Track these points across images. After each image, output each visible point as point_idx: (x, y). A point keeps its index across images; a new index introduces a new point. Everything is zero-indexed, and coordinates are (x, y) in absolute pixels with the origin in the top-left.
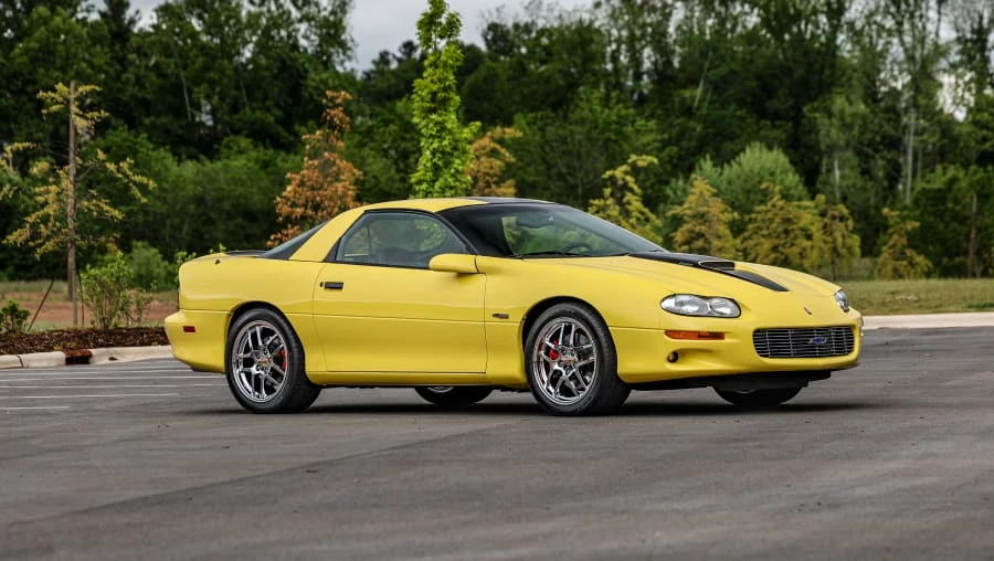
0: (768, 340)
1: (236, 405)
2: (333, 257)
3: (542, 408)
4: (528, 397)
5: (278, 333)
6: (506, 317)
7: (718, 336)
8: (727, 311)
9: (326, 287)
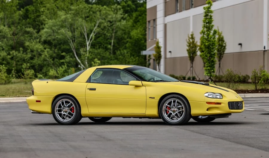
0: (230, 105)
1: (55, 122)
2: (89, 81)
3: (166, 123)
4: (161, 120)
5: (71, 102)
6: (154, 98)
7: (219, 104)
9: (90, 90)
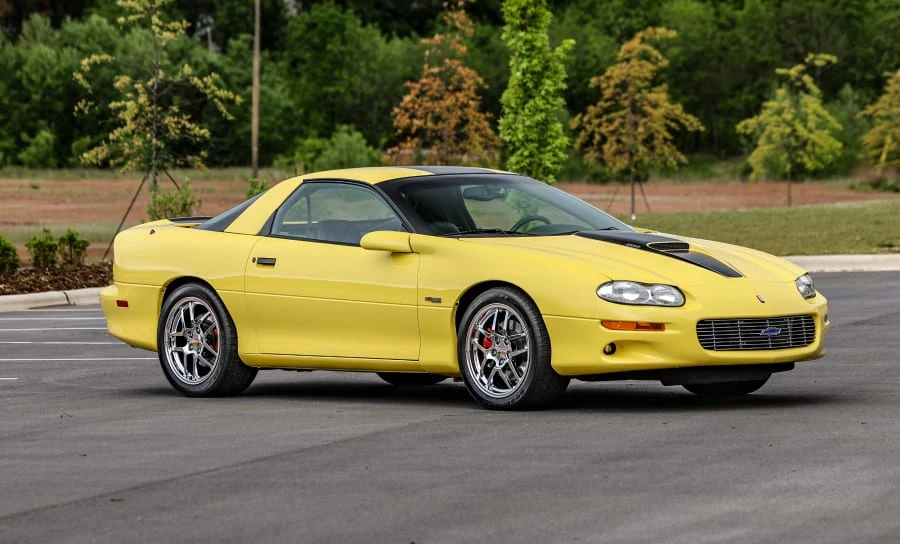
0: (713, 331)
2: (268, 231)
5: (211, 311)
6: (438, 301)
7: (658, 327)
8: (671, 299)
9: (258, 263)
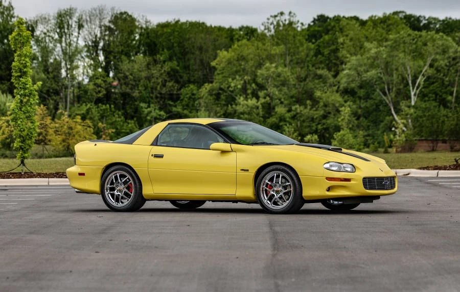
5: (128, 176)
7: (349, 180)
9: (154, 157)
